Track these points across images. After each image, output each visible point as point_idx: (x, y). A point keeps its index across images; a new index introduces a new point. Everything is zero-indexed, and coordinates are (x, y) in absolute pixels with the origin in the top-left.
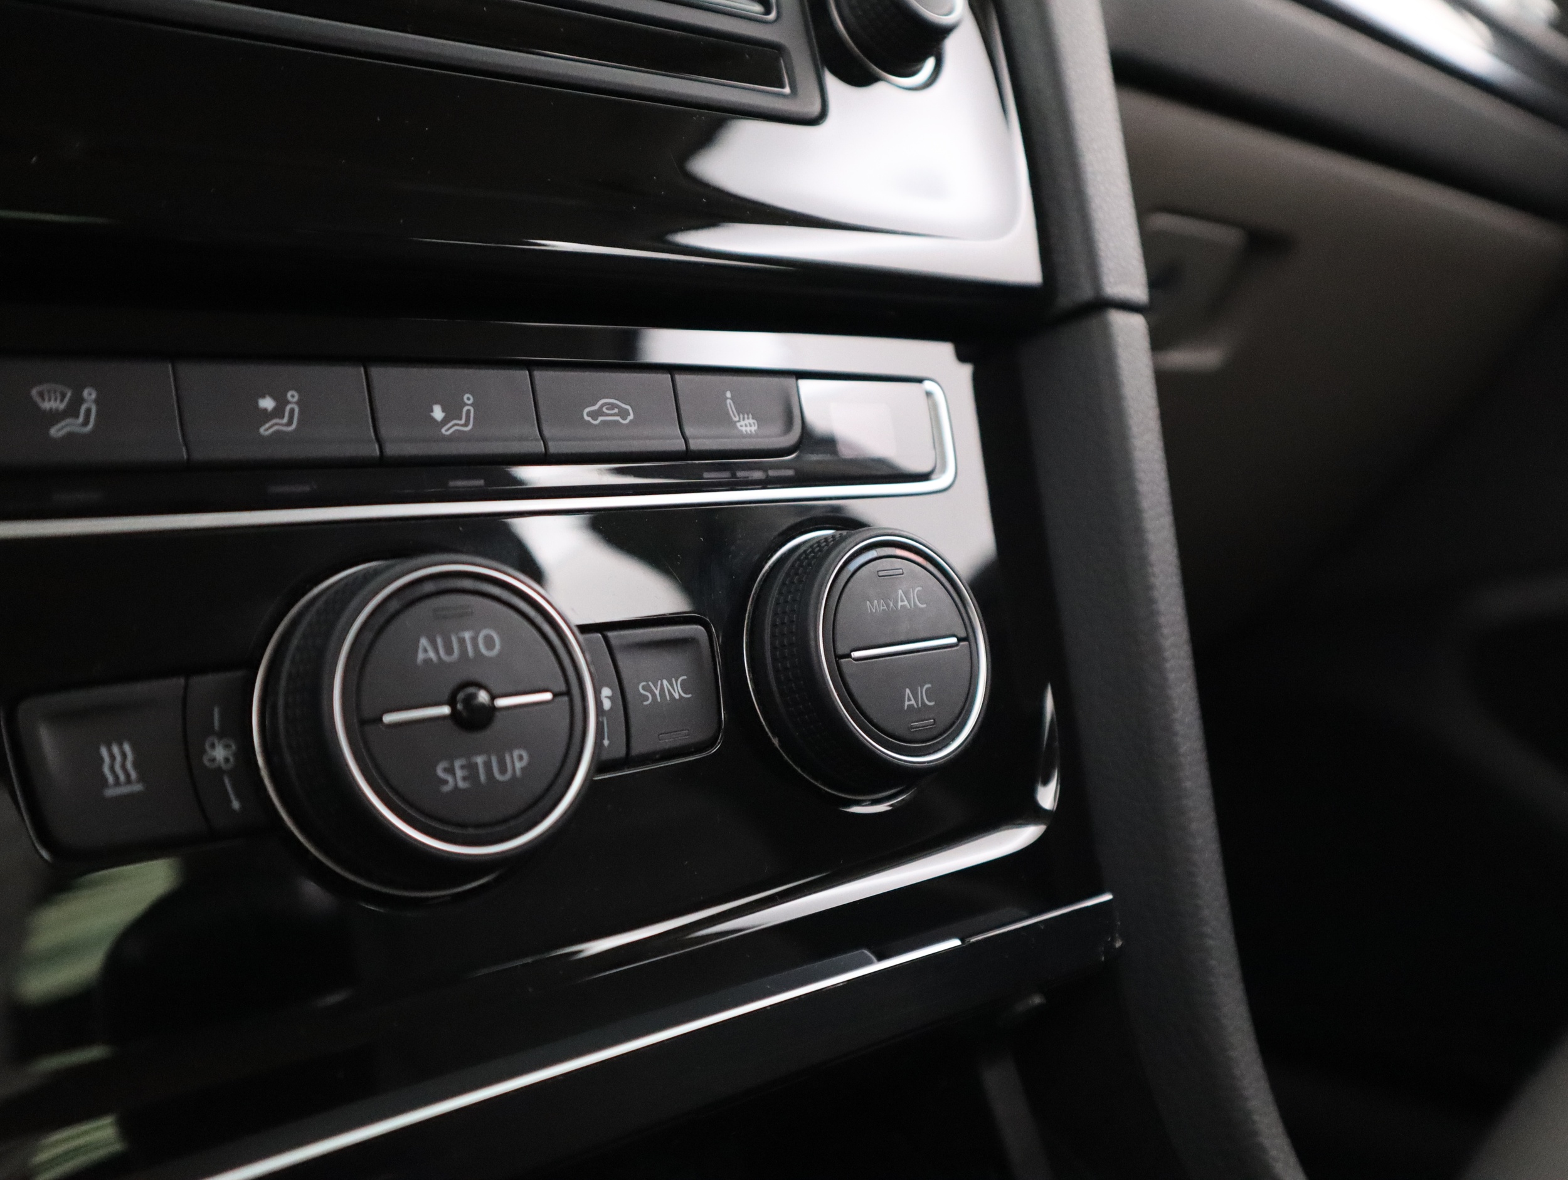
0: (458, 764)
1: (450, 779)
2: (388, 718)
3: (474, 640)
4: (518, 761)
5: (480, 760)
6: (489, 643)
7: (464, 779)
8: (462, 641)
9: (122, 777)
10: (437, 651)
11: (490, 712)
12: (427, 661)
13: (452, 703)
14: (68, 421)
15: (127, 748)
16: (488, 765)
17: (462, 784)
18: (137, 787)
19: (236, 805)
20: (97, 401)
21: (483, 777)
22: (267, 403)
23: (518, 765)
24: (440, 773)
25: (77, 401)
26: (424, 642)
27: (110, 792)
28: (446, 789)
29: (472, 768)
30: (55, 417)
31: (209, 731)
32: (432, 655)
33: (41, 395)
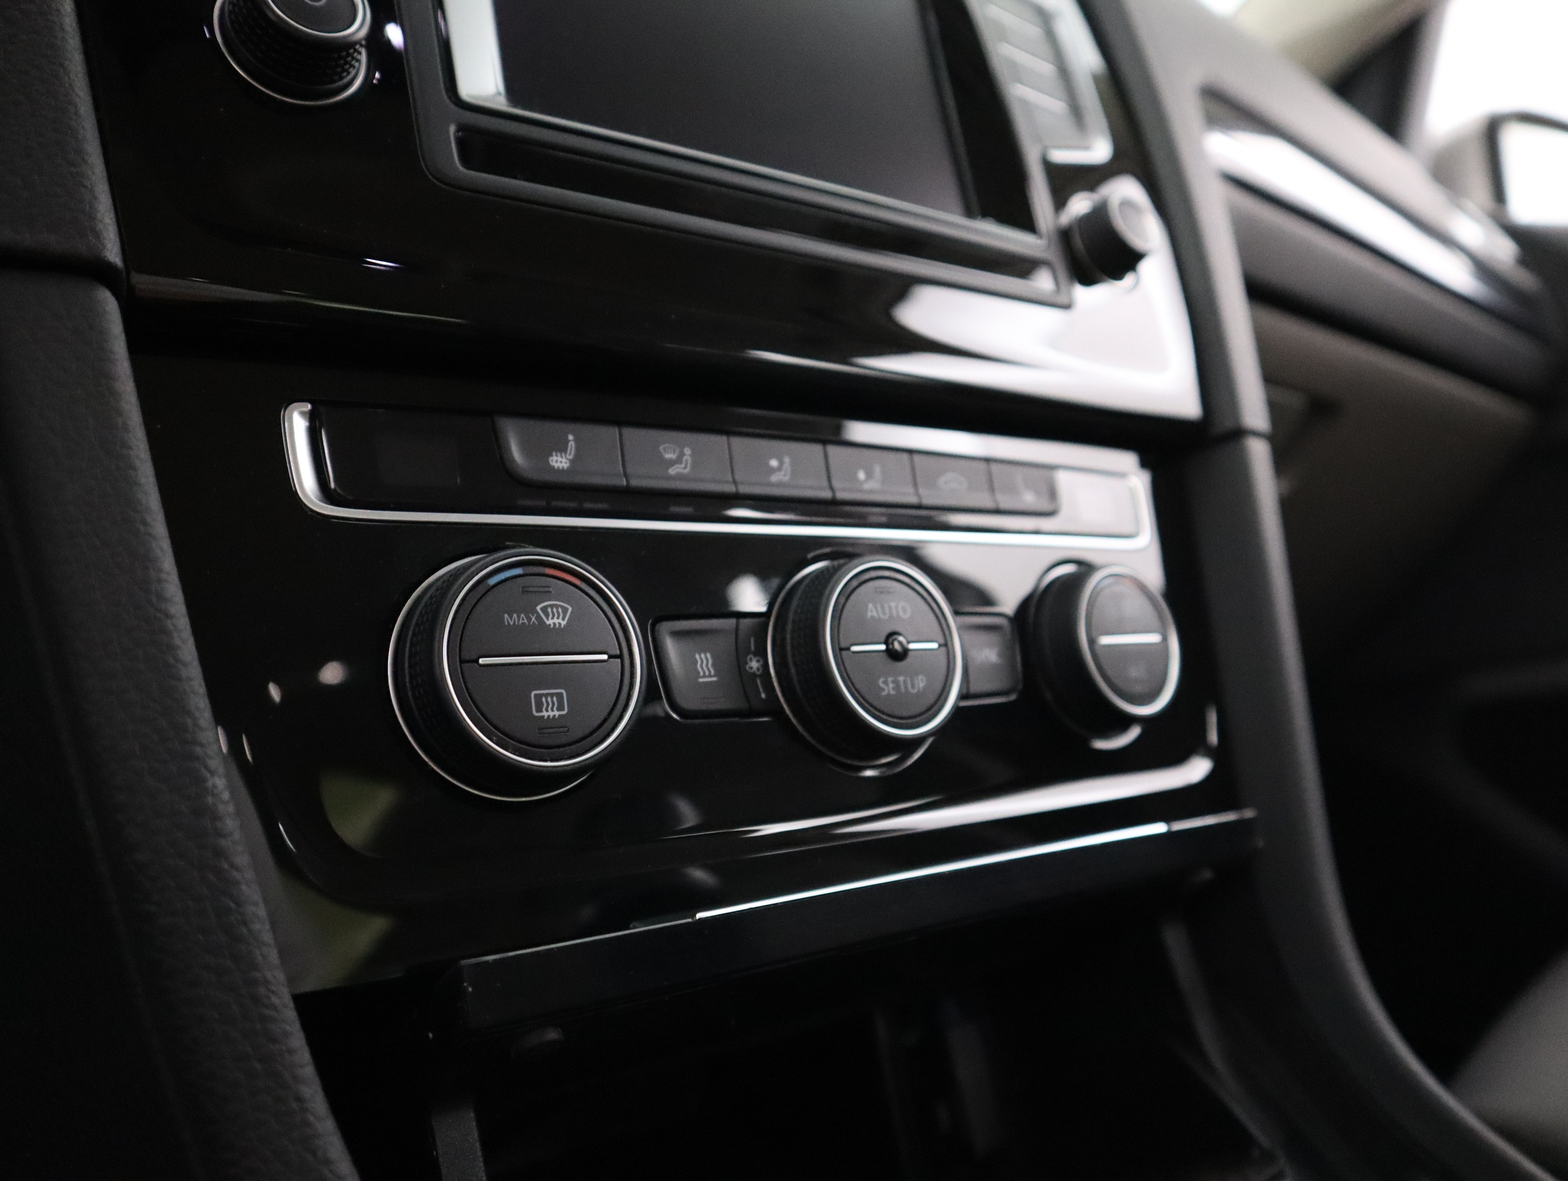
0: (890, 679)
1: (885, 687)
2: (855, 648)
3: (897, 607)
4: (921, 682)
5: (901, 679)
6: (904, 609)
7: (893, 689)
8: (890, 607)
9: (707, 673)
10: (877, 612)
11: (906, 652)
12: (872, 617)
13: (886, 642)
14: (677, 466)
15: (708, 655)
16: (905, 682)
17: (892, 692)
18: (714, 679)
19: (763, 696)
20: (692, 456)
21: (902, 687)
22: (774, 463)
23: (922, 685)
24: (882, 685)
25: (682, 455)
26: (870, 606)
27: (701, 680)
28: (885, 693)
29: (896, 682)
30: (672, 463)
31: (748, 652)
32: (875, 614)
33: (664, 449)
